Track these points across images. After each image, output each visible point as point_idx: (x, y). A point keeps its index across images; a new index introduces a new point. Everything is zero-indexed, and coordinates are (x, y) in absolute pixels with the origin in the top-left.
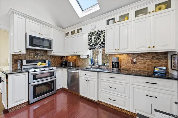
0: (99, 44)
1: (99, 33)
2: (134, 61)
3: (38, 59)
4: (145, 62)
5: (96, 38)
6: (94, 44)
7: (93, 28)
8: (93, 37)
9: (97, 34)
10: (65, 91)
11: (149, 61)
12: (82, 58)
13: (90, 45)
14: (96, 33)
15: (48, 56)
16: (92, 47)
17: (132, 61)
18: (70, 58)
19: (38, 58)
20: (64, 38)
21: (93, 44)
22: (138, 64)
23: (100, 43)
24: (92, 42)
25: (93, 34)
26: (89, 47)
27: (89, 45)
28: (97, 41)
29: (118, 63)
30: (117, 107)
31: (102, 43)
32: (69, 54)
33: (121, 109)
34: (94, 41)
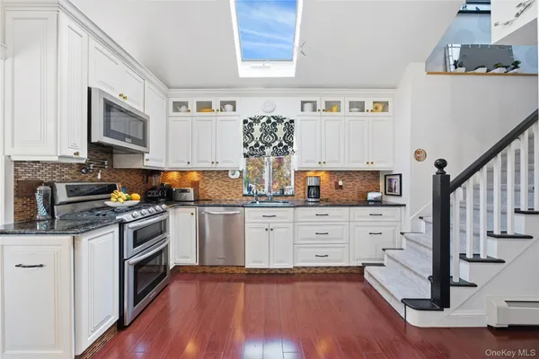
0: (273, 145)
1: (273, 120)
2: (340, 183)
3: (101, 180)
4: (355, 185)
5: (265, 132)
6: (261, 144)
7: (270, 109)
8: (257, 127)
9: (269, 121)
10: (186, 272)
11: (358, 184)
12: (232, 177)
13: (250, 145)
14: (264, 120)
15: (116, 169)
16: (254, 153)
17: (337, 183)
18: (174, 176)
19: (99, 177)
20: (168, 117)
21: (257, 145)
22: (345, 190)
23: (277, 143)
24: (253, 138)
25: (256, 120)
26: (247, 151)
27: (246, 145)
28: (269, 139)
29: (318, 187)
30: (328, 267)
31: (280, 145)
32: (190, 166)
33: (335, 267)
34: (260, 138)
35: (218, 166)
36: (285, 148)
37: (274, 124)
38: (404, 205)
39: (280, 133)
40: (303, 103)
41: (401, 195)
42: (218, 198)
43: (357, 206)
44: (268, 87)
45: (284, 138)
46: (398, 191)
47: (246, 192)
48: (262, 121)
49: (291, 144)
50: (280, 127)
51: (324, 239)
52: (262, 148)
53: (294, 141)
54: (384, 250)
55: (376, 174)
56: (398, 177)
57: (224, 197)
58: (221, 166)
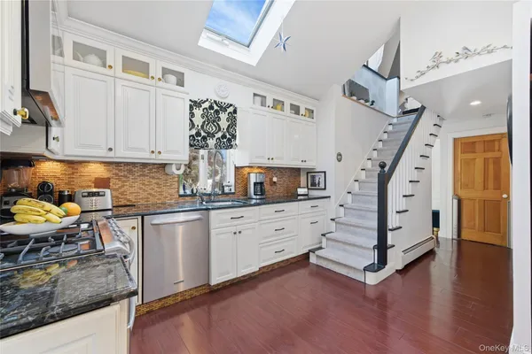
0: (217, 136)
1: (216, 107)
2: (275, 179)
4: (285, 181)
5: (208, 120)
6: (203, 134)
7: (224, 94)
8: (198, 112)
9: (211, 107)
11: (287, 180)
14: (206, 105)
17: (271, 179)
21: (198, 134)
22: (279, 186)
23: (220, 135)
25: (196, 104)
28: (212, 129)
29: (263, 184)
30: (283, 261)
31: (224, 136)
32: (111, 154)
33: (287, 260)
34: (202, 126)
35: (160, 157)
36: (228, 141)
37: (217, 112)
38: (329, 197)
39: (224, 124)
40: (255, 95)
41: (325, 189)
42: (142, 202)
43: (284, 202)
44: (225, 68)
45: (227, 129)
46: (322, 186)
47: (182, 192)
48: (205, 105)
49: (234, 137)
50: (223, 116)
51: (282, 234)
52: (204, 138)
53: (237, 133)
54: (323, 235)
55: (298, 170)
56: (323, 174)
57: (152, 200)
58: (163, 158)
